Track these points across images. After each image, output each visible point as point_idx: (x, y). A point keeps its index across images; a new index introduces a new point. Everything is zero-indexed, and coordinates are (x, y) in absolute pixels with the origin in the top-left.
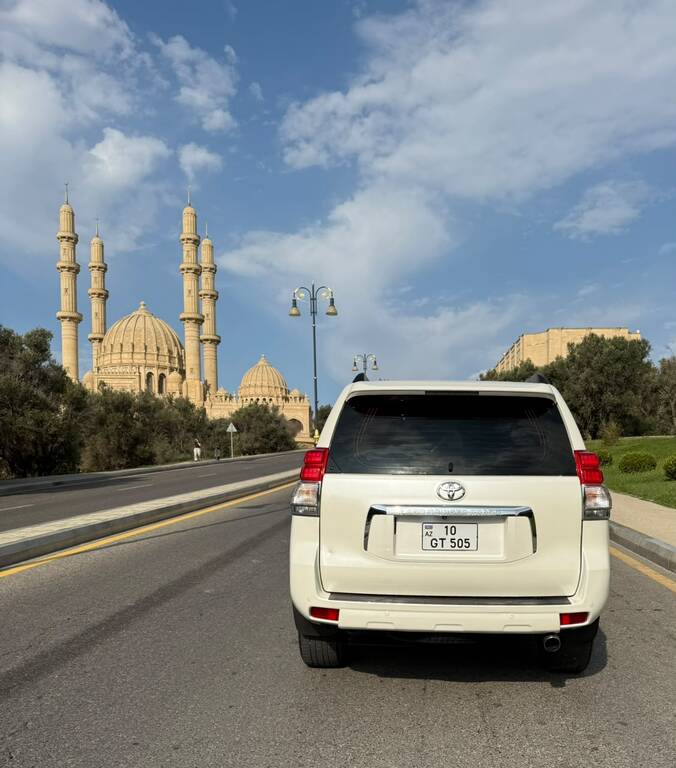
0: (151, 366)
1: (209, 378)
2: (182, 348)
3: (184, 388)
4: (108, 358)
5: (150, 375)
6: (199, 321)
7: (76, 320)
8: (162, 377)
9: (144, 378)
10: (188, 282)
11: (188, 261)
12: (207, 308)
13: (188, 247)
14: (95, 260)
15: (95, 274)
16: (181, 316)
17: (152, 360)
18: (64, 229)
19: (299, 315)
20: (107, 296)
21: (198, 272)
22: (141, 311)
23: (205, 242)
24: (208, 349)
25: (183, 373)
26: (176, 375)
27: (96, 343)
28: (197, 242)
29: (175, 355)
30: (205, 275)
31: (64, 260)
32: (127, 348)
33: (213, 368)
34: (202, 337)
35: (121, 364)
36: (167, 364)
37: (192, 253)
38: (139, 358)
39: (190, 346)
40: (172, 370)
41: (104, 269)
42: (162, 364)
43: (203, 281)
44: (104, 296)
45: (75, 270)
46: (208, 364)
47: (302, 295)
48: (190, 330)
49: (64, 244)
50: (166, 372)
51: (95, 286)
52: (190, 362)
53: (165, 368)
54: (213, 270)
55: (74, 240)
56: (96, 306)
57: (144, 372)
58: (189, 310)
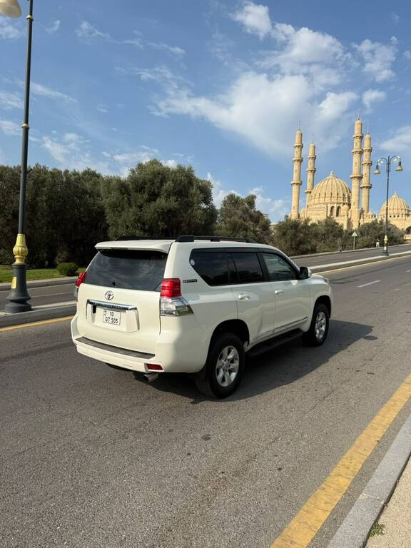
0: (334, 203)
1: (364, 206)
2: (350, 192)
3: (350, 213)
4: (313, 201)
5: (332, 208)
6: (360, 178)
7: (299, 184)
8: (339, 208)
9: (329, 209)
10: (356, 159)
11: (356, 148)
12: (365, 170)
13: (357, 141)
14: (311, 154)
15: (311, 161)
16: (351, 176)
17: (334, 200)
18: (297, 143)
19: (379, 173)
20: (315, 171)
21: (361, 153)
22: (331, 176)
23: (367, 137)
24: (365, 192)
25: (349, 205)
26: (346, 206)
27: (308, 194)
28: (361, 138)
29: (346, 196)
30: (366, 154)
31: (296, 157)
32: (323, 195)
33: (367, 202)
34: (361, 186)
35: (319, 203)
36: (342, 201)
37: (359, 144)
38: (328, 200)
39: (354, 191)
40: (344, 204)
41: (314, 158)
42: (339, 201)
43: (364, 156)
44: (314, 171)
45: (301, 161)
46: (364, 200)
47: (382, 162)
48: (355, 183)
49: (297, 149)
50: (341, 205)
51: (310, 167)
52: (354, 199)
53: (340, 203)
54: (370, 151)
55: (301, 147)
56: (310, 176)
57: (329, 206)
58: (355, 172)
